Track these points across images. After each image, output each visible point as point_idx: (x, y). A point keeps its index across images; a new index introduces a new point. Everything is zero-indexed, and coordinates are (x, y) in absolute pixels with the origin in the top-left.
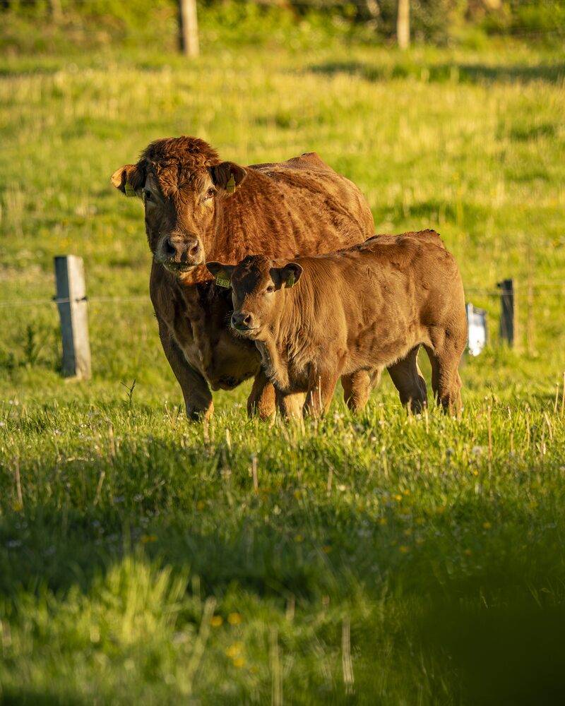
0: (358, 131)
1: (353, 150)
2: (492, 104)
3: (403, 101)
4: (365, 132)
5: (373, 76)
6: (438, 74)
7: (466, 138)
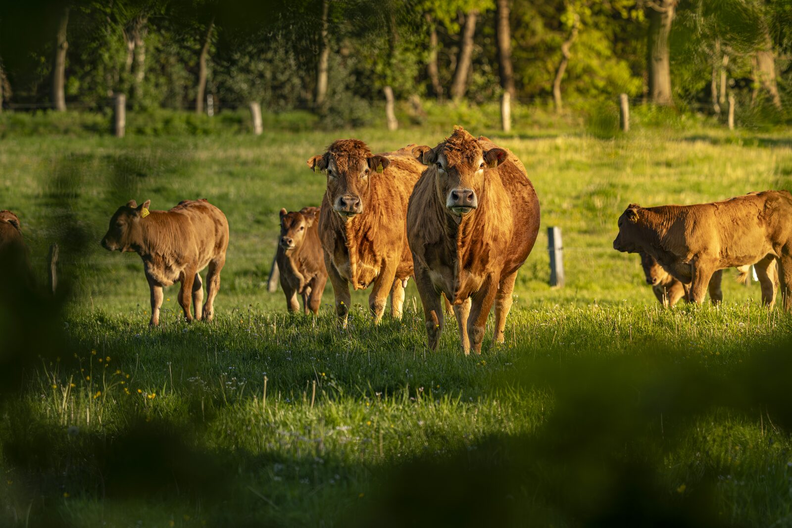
0: (706, 170)
1: (702, 179)
2: (774, 157)
3: (730, 155)
4: (710, 169)
5: (715, 142)
6: (747, 143)
7: (760, 174)
